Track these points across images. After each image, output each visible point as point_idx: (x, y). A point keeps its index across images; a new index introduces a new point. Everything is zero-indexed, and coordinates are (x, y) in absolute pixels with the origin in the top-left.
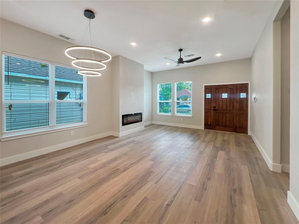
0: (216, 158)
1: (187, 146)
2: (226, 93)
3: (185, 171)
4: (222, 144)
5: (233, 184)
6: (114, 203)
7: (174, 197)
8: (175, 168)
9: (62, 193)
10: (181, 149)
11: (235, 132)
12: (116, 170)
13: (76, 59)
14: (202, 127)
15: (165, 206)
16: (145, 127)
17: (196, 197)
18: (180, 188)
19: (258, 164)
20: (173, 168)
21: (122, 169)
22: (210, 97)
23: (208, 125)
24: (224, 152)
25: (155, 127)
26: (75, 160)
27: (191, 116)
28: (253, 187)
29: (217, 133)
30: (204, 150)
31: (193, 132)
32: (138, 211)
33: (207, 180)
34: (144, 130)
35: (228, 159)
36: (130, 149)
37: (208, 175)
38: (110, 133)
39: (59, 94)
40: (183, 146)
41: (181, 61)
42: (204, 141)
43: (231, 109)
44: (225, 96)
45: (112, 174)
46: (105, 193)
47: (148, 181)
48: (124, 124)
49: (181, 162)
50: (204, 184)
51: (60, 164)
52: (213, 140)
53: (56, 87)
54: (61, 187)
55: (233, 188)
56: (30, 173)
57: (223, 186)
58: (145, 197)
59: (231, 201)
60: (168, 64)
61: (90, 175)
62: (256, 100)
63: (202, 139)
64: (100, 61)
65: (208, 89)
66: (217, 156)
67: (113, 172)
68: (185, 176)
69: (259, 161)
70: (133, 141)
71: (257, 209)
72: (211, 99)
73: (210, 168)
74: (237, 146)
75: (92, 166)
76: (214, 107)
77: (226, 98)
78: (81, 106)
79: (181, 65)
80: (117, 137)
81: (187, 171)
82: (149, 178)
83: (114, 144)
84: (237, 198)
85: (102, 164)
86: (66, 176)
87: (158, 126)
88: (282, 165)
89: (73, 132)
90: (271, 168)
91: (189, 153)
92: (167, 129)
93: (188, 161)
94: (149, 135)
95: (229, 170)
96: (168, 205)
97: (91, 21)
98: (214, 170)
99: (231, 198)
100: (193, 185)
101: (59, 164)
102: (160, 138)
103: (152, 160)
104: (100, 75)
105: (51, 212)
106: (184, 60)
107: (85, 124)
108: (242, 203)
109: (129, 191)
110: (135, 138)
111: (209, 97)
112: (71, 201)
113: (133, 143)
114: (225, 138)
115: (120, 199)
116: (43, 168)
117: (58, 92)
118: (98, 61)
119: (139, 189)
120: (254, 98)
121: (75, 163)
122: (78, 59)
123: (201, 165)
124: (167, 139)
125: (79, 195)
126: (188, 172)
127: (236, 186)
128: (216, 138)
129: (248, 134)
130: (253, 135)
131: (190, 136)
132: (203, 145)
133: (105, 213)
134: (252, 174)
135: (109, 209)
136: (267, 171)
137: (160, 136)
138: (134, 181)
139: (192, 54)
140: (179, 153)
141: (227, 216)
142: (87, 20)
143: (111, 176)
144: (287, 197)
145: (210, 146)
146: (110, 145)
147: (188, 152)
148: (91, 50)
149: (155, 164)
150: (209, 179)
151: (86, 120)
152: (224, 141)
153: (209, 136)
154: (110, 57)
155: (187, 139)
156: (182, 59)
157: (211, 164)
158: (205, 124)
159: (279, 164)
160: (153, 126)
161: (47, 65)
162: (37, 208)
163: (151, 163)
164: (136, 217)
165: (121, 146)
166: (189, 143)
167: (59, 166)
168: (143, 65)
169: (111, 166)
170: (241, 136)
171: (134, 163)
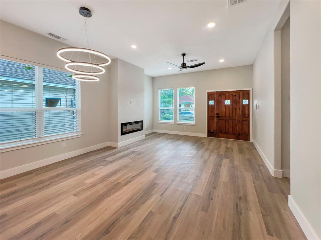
0: (220, 166)
1: (191, 154)
2: (229, 100)
3: (190, 181)
4: (226, 151)
5: (239, 192)
6: (117, 220)
7: (181, 209)
8: (180, 179)
9: (56, 214)
10: (185, 158)
11: (237, 139)
12: (116, 184)
13: (71, 62)
14: (205, 135)
15: (171, 219)
16: (146, 135)
17: (203, 207)
18: (186, 199)
19: (260, 170)
20: (178, 179)
21: (123, 183)
22: (213, 104)
23: (211, 132)
24: (228, 159)
25: (156, 135)
26: (69, 175)
27: (194, 123)
28: (257, 193)
29: (220, 141)
30: (209, 158)
31: (196, 140)
32: (143, 227)
33: (213, 190)
34: (145, 139)
35: (233, 167)
36: (130, 160)
37: (214, 183)
38: (108, 144)
39: (48, 101)
40: (187, 155)
41: (184, 66)
42: (208, 149)
43: (234, 115)
44: (228, 102)
45: (113, 188)
46: (106, 209)
47: (152, 194)
48: (123, 134)
49: (186, 172)
50: (210, 194)
51: (51, 181)
52: (217, 147)
53: (44, 93)
54: (55, 206)
55: (238, 196)
56: (13, 193)
57: (229, 195)
58: (151, 212)
59: (237, 209)
60: (170, 69)
61: (87, 191)
62: (257, 107)
63: (206, 147)
64: (97, 65)
65: (211, 96)
66: (222, 164)
67: (113, 187)
68: (191, 187)
69: (262, 167)
70: (134, 152)
71: (261, 215)
72: (214, 105)
73: (215, 177)
74: (240, 153)
75: (89, 181)
76: (218, 114)
77: (229, 105)
78: (73, 114)
79: (184, 70)
80: (115, 148)
81: (192, 181)
82: (153, 191)
83: (112, 155)
84: (242, 205)
85: (100, 178)
86: (59, 194)
87: (160, 134)
88: (282, 171)
89: (64, 143)
90: (272, 174)
91: (194, 162)
92: (169, 138)
93: (192, 171)
94: (150, 144)
95: (233, 178)
96: (175, 218)
97: (87, 20)
98: (219, 178)
99: (237, 206)
100: (199, 195)
101: (49, 181)
102: (163, 147)
103: (156, 171)
104: (98, 80)
105: (44, 235)
106: (187, 65)
107: (79, 134)
108: (247, 210)
109: (133, 206)
110: (135, 148)
111: (211, 104)
112: (67, 222)
113: (134, 154)
114: (229, 146)
115: (123, 216)
116: (29, 187)
117: (46, 98)
118: (95, 64)
119: (143, 203)
120: (256, 105)
121: (70, 179)
122: (72, 62)
123: (206, 175)
124: (170, 148)
125: (76, 214)
126: (194, 182)
127: (241, 194)
128: (219, 146)
129: (251, 141)
130: (255, 142)
131: (193, 144)
132: (207, 154)
133: (107, 231)
134: (255, 181)
135: (112, 227)
136: (270, 177)
137: (162, 145)
138: (137, 195)
139: (195, 59)
140: (183, 162)
141: (234, 224)
142: (82, 18)
143: (111, 191)
144: (288, 201)
145: (214, 154)
146: (108, 156)
147: (192, 162)
148: (88, 53)
149: (159, 175)
150: (215, 188)
151: (80, 130)
152: (228, 148)
153: (213, 144)
154: (109, 60)
155: (190, 148)
156: (185, 64)
157: (216, 173)
158: (208, 132)
159: (279, 169)
160: (154, 135)
161: (33, 67)
162: (26, 233)
163: (154, 174)
164: (141, 233)
165: (121, 158)
166: (193, 152)
167: (50, 182)
168: (144, 70)
169: (111, 180)
170: (244, 143)
171: (136, 175)
